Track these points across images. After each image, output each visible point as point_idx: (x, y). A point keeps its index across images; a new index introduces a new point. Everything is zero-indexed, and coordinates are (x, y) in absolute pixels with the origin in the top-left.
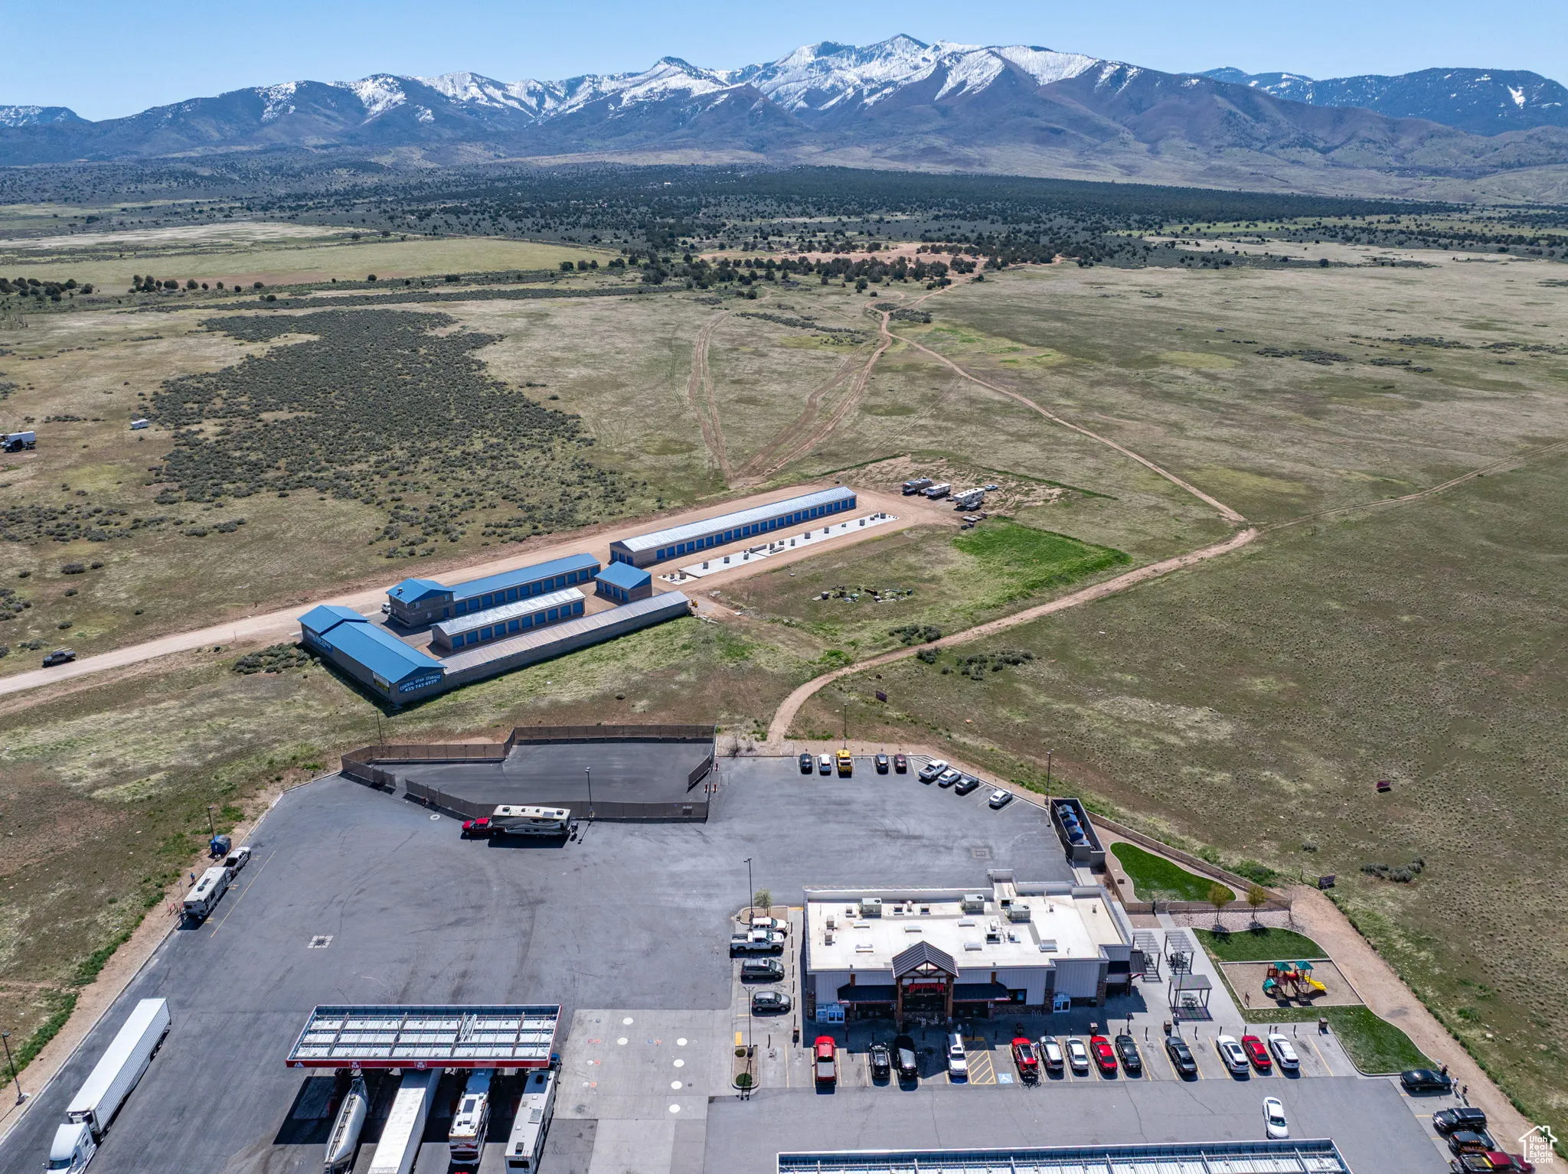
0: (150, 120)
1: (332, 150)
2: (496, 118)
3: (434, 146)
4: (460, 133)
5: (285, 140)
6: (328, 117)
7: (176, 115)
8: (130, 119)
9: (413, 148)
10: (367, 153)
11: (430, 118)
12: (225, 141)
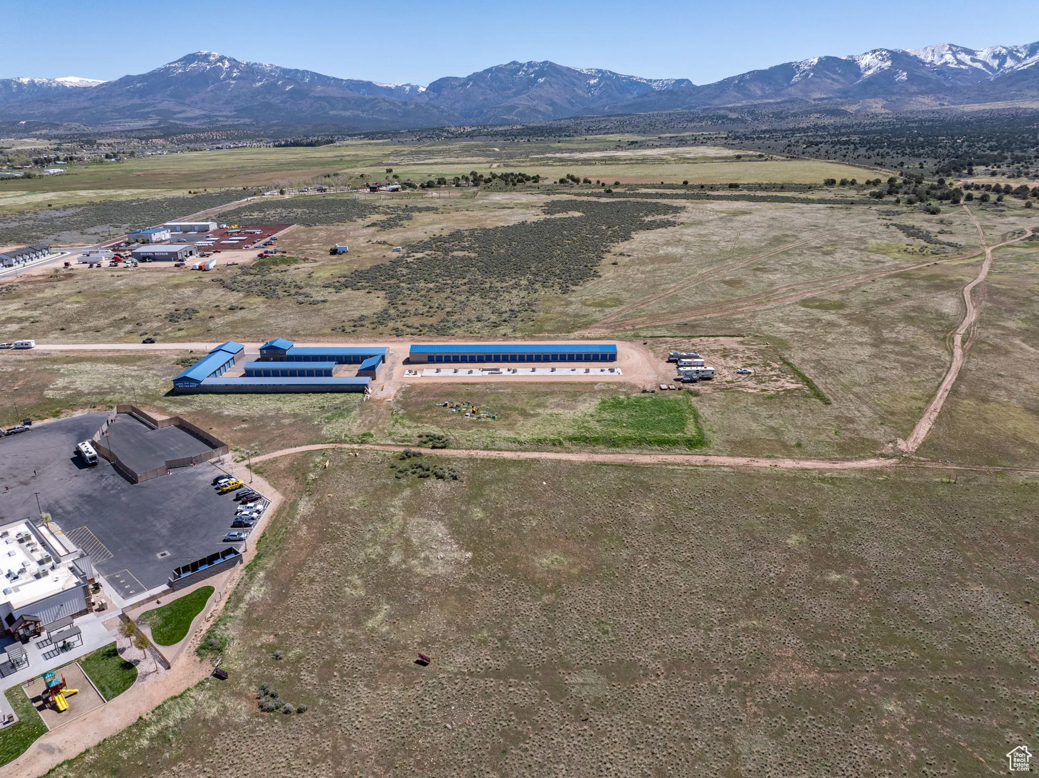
0: (724, 85)
1: (826, 101)
2: (960, 76)
3: (894, 98)
4: (923, 88)
5: (800, 95)
6: (833, 79)
7: (740, 82)
8: (714, 84)
9: (877, 100)
10: (842, 104)
11: (905, 78)
12: (762, 97)
